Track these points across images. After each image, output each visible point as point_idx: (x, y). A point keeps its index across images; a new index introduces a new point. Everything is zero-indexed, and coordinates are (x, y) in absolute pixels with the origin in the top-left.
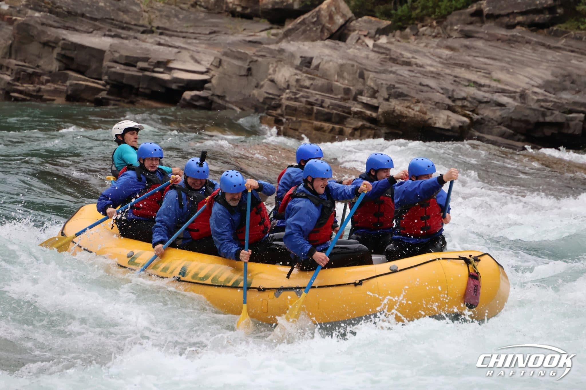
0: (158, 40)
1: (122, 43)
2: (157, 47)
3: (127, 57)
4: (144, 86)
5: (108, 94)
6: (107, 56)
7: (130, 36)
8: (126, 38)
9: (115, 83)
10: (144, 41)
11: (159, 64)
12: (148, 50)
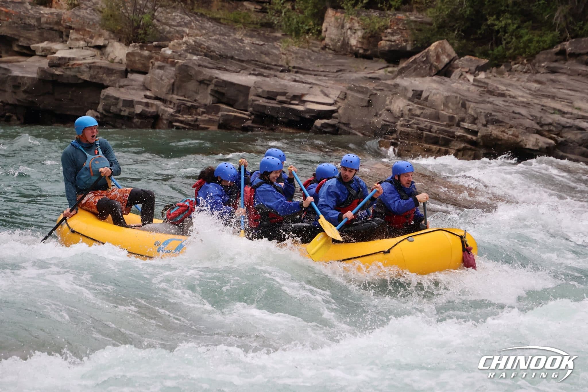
0: (294, 77)
1: (264, 80)
2: (293, 83)
3: (268, 92)
4: (282, 116)
5: (252, 123)
6: (252, 92)
7: (271, 74)
8: (268, 76)
9: (258, 113)
10: (282, 79)
11: (295, 97)
12: (286, 86)
